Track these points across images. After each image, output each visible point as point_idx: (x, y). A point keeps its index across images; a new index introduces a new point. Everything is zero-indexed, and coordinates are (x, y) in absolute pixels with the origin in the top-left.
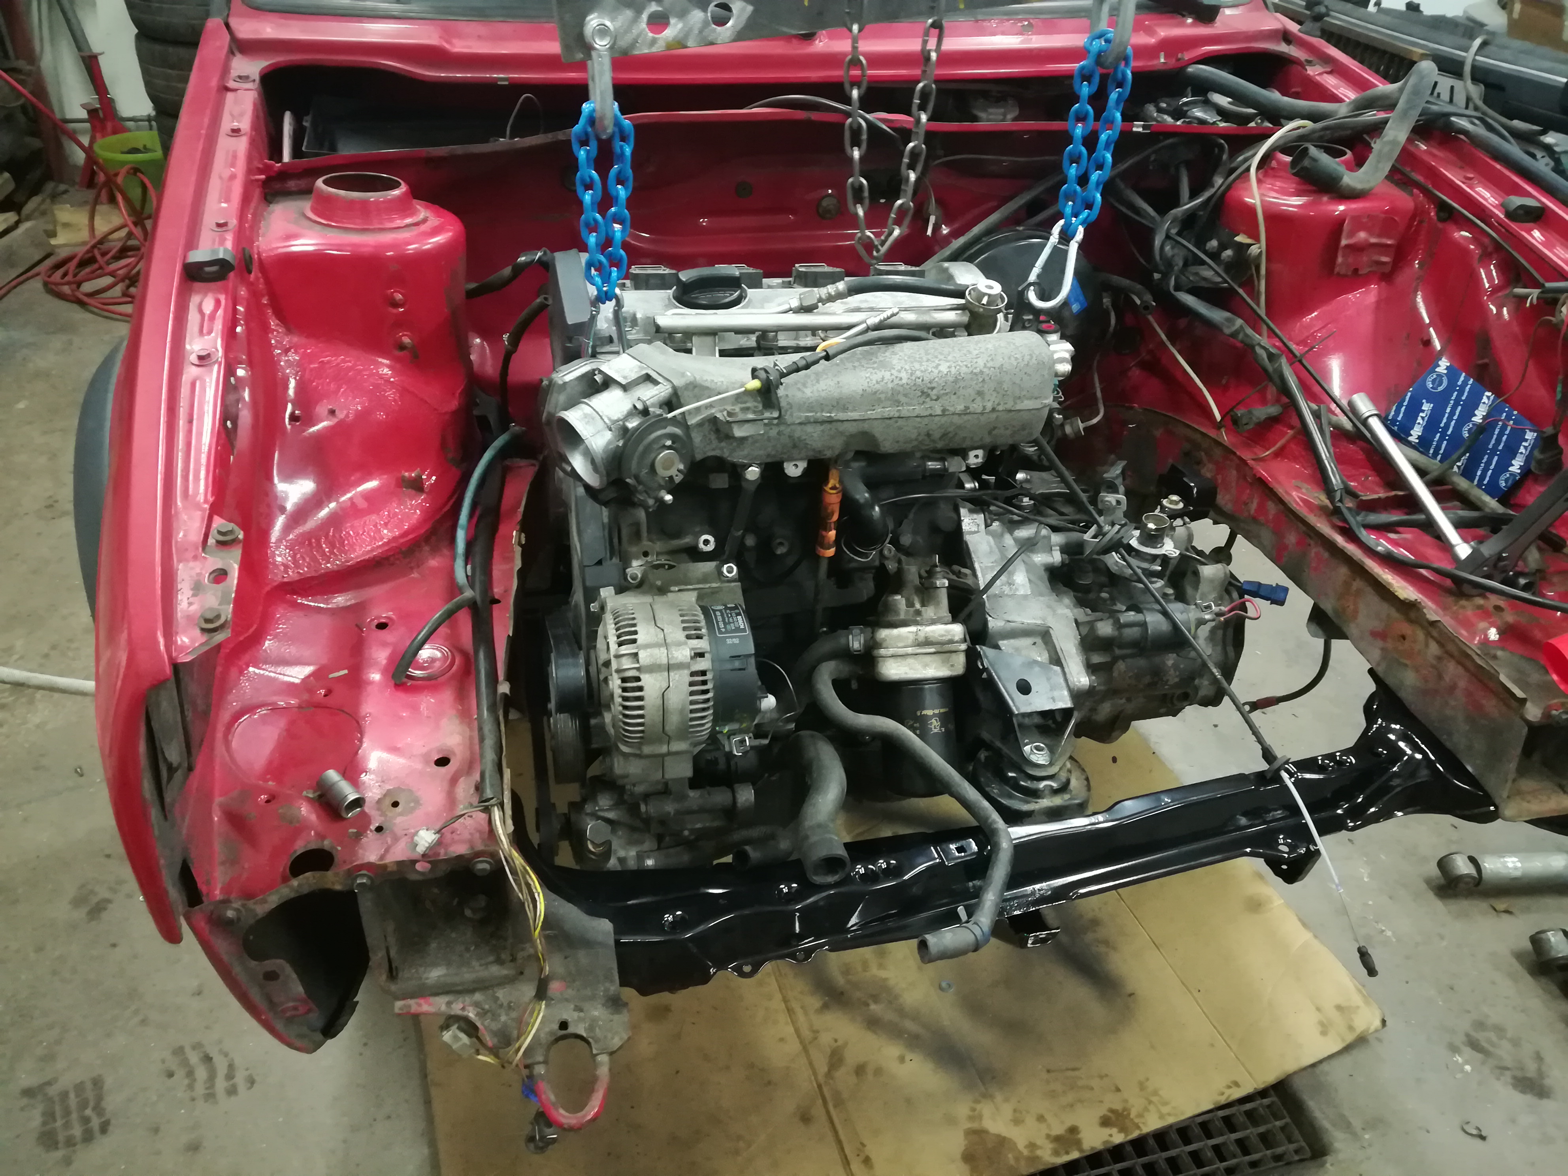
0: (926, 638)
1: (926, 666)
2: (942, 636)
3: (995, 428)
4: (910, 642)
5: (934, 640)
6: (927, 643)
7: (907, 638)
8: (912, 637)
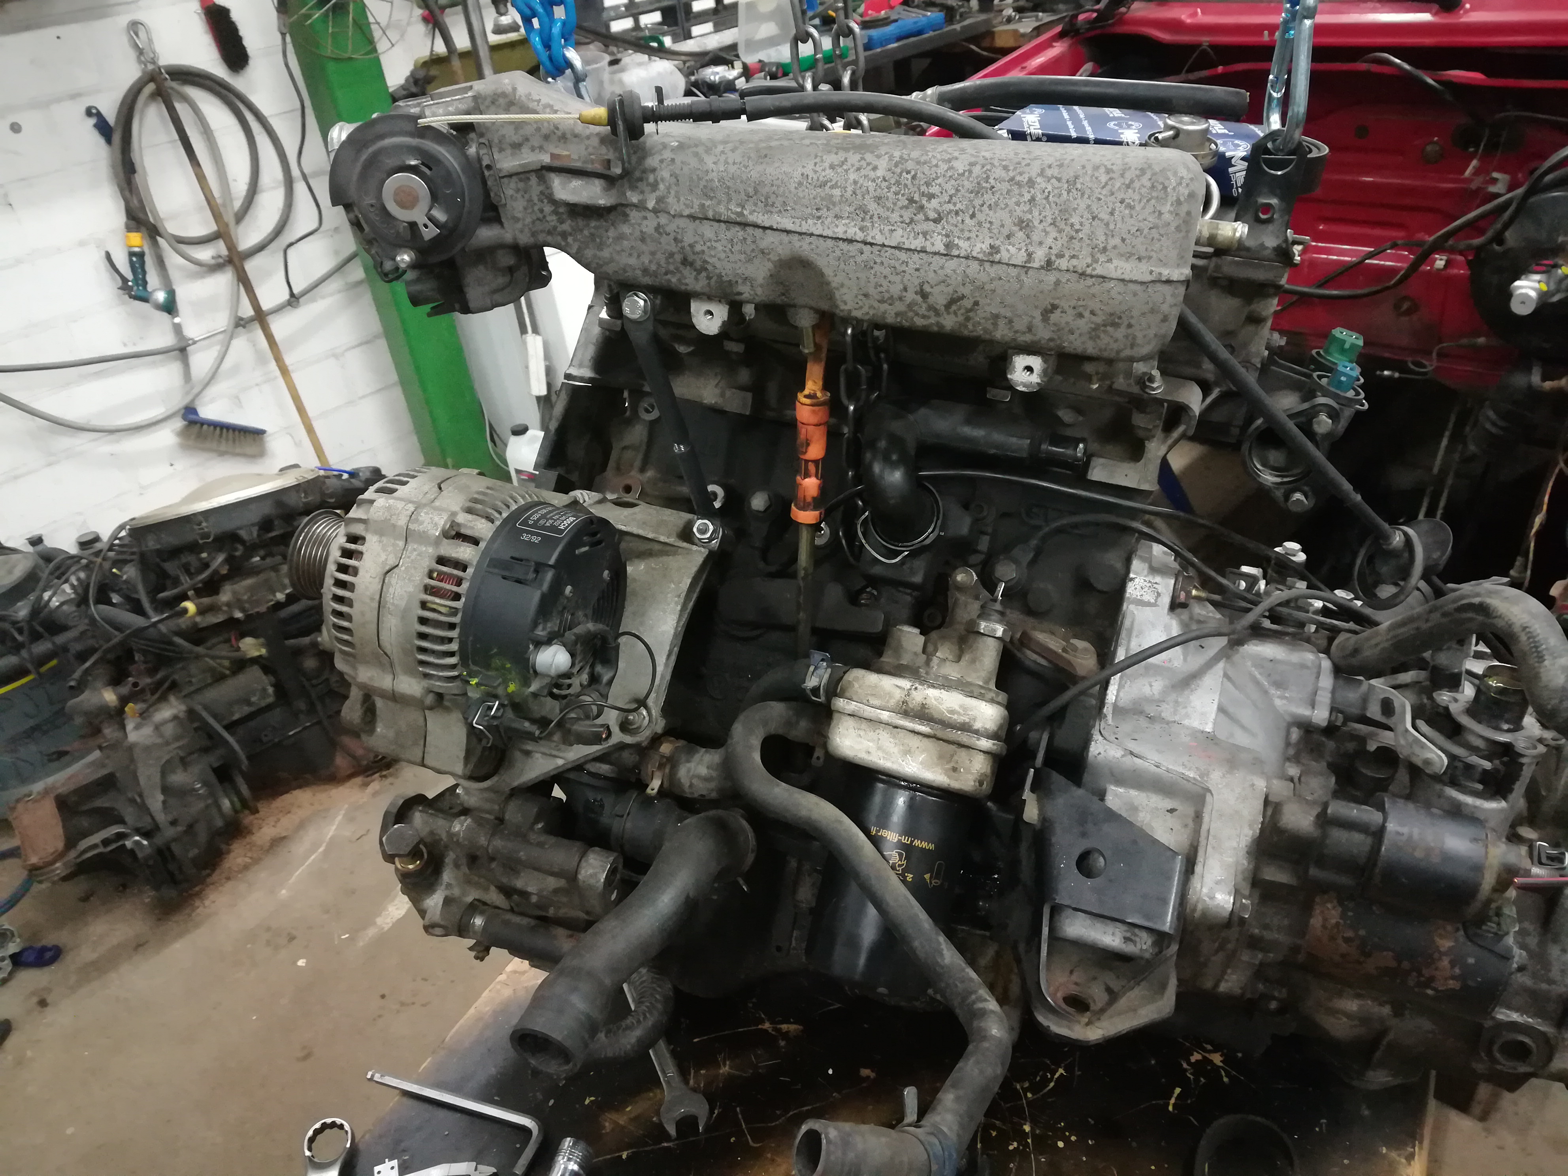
0: (923, 706)
1: (907, 752)
2: (952, 712)
3: (1054, 307)
4: (892, 703)
5: (936, 715)
6: (923, 714)
7: (890, 695)
8: (898, 695)
